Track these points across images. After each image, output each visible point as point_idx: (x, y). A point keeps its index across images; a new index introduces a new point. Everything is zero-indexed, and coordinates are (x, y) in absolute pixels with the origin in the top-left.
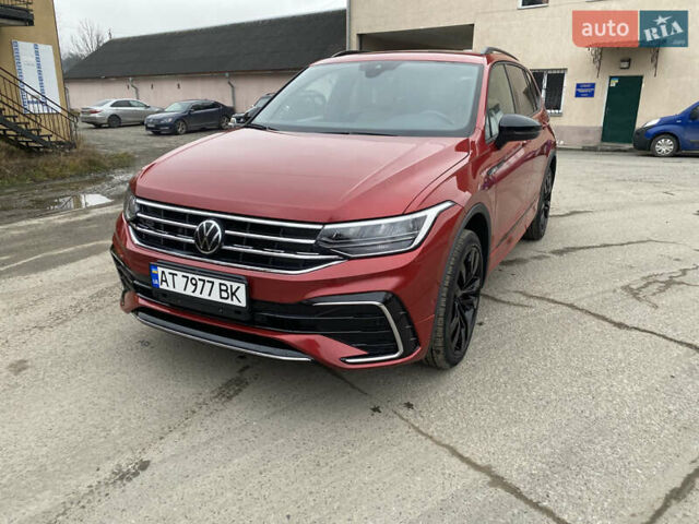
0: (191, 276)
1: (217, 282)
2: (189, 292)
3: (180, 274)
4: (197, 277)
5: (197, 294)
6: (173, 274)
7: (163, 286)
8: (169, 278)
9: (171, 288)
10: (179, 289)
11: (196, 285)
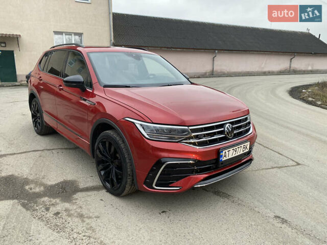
0: (235, 148)
1: (242, 145)
2: (234, 156)
3: (231, 149)
4: (237, 147)
5: (236, 155)
6: (229, 151)
7: (225, 159)
8: (227, 153)
9: (227, 158)
10: (230, 157)
11: (236, 151)
